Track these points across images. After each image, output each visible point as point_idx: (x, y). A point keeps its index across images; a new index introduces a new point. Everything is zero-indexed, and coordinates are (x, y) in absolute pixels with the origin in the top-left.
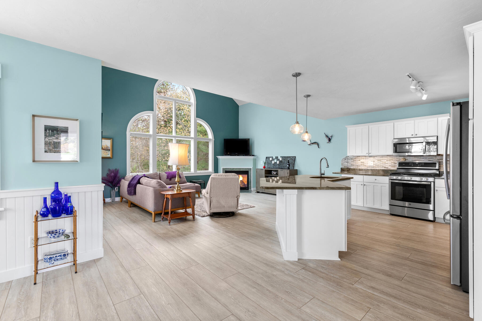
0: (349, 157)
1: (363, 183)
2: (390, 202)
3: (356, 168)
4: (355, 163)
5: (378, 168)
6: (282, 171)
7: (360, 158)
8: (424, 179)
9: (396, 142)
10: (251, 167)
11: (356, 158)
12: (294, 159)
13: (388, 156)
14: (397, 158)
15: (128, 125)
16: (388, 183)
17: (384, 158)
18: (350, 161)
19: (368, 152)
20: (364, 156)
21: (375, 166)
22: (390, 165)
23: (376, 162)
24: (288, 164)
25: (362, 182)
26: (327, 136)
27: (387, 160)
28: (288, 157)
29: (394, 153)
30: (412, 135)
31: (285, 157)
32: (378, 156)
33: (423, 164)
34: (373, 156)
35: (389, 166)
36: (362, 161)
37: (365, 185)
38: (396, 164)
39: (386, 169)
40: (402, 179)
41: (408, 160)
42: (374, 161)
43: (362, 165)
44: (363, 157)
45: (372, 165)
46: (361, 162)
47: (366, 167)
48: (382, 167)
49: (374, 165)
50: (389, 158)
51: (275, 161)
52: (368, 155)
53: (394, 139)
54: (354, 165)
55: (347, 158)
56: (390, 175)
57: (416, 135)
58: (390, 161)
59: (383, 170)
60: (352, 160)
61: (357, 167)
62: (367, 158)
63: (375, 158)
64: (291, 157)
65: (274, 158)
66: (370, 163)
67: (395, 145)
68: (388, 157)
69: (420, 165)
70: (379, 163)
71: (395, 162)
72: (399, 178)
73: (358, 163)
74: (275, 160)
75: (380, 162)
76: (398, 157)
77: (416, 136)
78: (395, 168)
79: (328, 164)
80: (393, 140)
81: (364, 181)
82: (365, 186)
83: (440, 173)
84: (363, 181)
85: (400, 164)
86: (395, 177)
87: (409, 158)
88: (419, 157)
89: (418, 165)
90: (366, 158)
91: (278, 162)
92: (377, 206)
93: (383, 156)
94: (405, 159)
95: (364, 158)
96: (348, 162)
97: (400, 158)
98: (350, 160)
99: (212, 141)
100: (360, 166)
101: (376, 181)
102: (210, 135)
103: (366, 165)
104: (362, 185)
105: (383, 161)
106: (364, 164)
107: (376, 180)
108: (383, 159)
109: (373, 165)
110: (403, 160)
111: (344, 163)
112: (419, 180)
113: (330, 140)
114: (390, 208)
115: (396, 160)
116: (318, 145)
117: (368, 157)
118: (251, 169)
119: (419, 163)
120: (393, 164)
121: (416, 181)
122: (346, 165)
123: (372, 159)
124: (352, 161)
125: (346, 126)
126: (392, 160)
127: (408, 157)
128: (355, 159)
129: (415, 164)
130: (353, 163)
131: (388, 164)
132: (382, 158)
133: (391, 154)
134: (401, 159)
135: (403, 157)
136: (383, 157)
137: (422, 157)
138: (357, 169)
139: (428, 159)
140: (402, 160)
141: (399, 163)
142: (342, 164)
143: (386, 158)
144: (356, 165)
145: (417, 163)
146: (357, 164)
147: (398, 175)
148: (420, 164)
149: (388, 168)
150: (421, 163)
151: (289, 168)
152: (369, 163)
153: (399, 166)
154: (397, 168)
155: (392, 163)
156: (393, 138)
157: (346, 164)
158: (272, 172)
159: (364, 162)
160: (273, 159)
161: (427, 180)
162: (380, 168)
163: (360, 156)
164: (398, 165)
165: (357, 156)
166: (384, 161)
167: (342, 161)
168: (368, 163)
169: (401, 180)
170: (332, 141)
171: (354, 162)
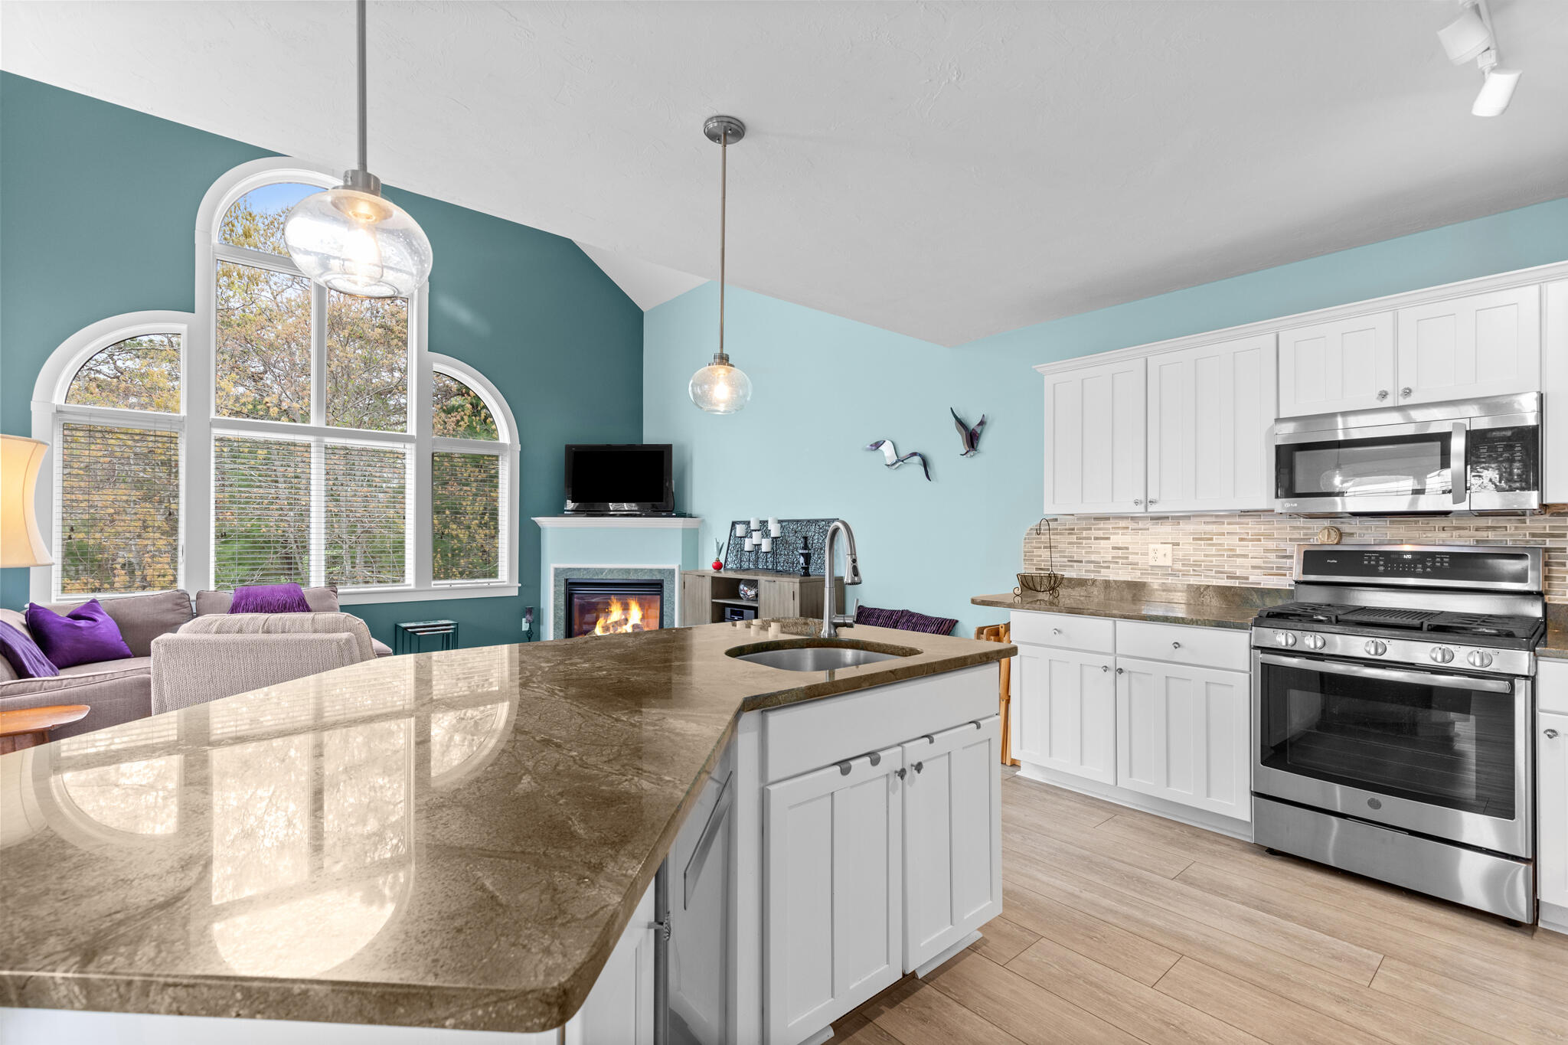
0: (1056, 520)
1: (1112, 658)
2: (1256, 777)
3: (1092, 576)
4: (1087, 553)
5: (1198, 578)
6: (772, 584)
7: (1109, 525)
8: (1465, 656)
9: (1290, 435)
10: (674, 563)
11: (1090, 529)
12: (830, 531)
13: (1245, 513)
14: (1295, 528)
15: (42, 370)
16: (1248, 669)
17: (1226, 528)
18: (1062, 541)
19: (1142, 497)
20: (1127, 518)
21: (1181, 568)
22: (1259, 562)
23: (1188, 547)
24: (802, 554)
25: (1109, 654)
26: (961, 423)
27: (1241, 540)
28: (809, 521)
29: (1277, 496)
30: (1384, 395)
31: (798, 521)
32: (1199, 519)
33: (1442, 562)
34: (1173, 518)
35: (1254, 567)
36: (1118, 539)
37: (1121, 671)
38: (1291, 557)
39: (1236, 583)
40: (1325, 651)
41: (1356, 540)
42: (1178, 544)
43: (1117, 563)
44: (1122, 524)
45: (1169, 563)
46: (1114, 548)
47: (1138, 573)
48: (1217, 572)
49: (1173, 560)
50: (1252, 526)
51: (756, 537)
52: (1141, 508)
53: (1278, 420)
54: (1081, 562)
55: (1046, 527)
56: (1258, 623)
57: (1408, 392)
58: (1260, 540)
59: (1223, 592)
60: (1074, 538)
61: (1094, 571)
62: (1141, 525)
63: (1183, 525)
64: (823, 520)
65: (753, 526)
66: (1155, 551)
67: (1286, 457)
68: (1248, 524)
69: (1424, 567)
70: (1202, 550)
71: (1282, 546)
72: (1310, 642)
73: (1099, 553)
74: (754, 533)
75: (1205, 550)
76: (1301, 522)
77: (1403, 402)
78: (1285, 583)
79: (854, 561)
80: (1272, 428)
81: (1117, 652)
82: (1122, 679)
83: (1551, 617)
84: (1110, 650)
85: (1314, 560)
86: (1281, 638)
87: (1360, 529)
88: (1416, 522)
89: (1415, 567)
90: (1135, 526)
91: (766, 546)
92: (1186, 792)
93: (1217, 517)
94: (1341, 535)
95: (1128, 528)
96: (1055, 547)
97: (1309, 528)
98: (1061, 534)
99: (509, 452)
100: (1108, 567)
101: (1179, 655)
102: (505, 431)
103: (1137, 564)
104: (1106, 668)
105: (1220, 544)
106: (1127, 558)
107: (1177, 645)
108: (1223, 534)
109: (1171, 564)
110: (1325, 540)
111: (1037, 552)
112: (1433, 663)
113: (972, 439)
114: (1257, 813)
115: (1291, 540)
116: (925, 464)
117: (1149, 524)
118: (672, 572)
119: (1421, 557)
120: (1272, 556)
121: (1413, 664)
122: (1042, 562)
123: (1165, 530)
124: (1070, 543)
125: (1041, 368)
126: (1269, 537)
127: (1358, 519)
128: (1085, 534)
129: (1394, 563)
130: (1075, 552)
131: (1245, 556)
132: (1214, 528)
133: (1265, 507)
134: (1316, 534)
135: (1326, 523)
136: (1223, 523)
137: (1439, 522)
138: (1094, 581)
139: (1473, 533)
140: (1321, 537)
141: (1305, 552)
142: (1028, 559)
143: (1236, 528)
144: (1091, 562)
145: (1409, 557)
146: (1093, 558)
147: (1300, 625)
148: (1427, 564)
149: (1247, 578)
150: (1433, 555)
151: (806, 569)
152: (1151, 554)
153: (1304, 573)
154: (1296, 582)
155: (1266, 551)
156: (1275, 417)
157: (1045, 553)
158: (742, 587)
159: (1127, 548)
160: (749, 533)
161: (1486, 662)
162: (1206, 576)
163: (1108, 519)
164: (1298, 563)
165: (1095, 519)
166: (1227, 541)
167: (1028, 540)
168: (1147, 554)
169: (1322, 654)
170: (984, 443)
171: (1083, 548)
